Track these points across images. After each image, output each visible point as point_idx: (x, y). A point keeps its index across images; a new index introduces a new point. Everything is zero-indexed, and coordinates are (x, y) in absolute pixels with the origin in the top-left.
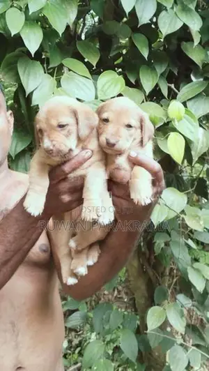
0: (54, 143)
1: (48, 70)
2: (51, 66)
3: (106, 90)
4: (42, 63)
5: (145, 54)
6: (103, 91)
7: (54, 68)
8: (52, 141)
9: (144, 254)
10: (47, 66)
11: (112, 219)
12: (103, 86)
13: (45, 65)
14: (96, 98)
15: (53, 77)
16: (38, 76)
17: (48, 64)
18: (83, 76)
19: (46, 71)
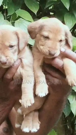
0: (8, 58)
1: (7, 17)
2: (8, 15)
4: (3, 13)
5: (67, 6)
7: (10, 16)
13: (5, 14)
15: (9, 21)
17: (7, 13)
18: (29, 21)
19: (6, 18)
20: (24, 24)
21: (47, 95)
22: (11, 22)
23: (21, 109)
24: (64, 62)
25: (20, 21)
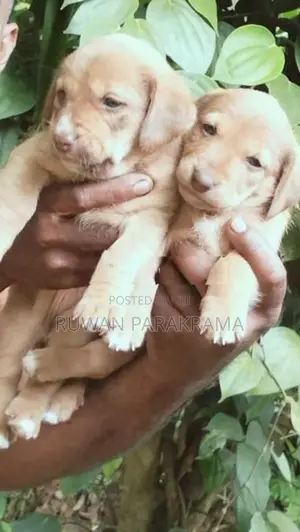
0: (81, 131)
3: (238, 66)
6: (228, 64)
8: (78, 125)
9: (175, 447)
11: (138, 343)
12: (235, 54)
14: (210, 73)
18: (201, 16)
20: (183, 20)
21: (134, 349)
23: (38, 359)
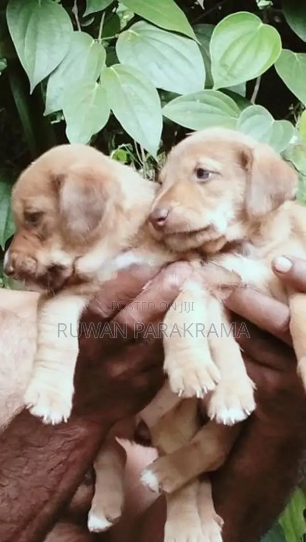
1: (83, 20)
2: (89, 11)
3: (234, 65)
6: (224, 66)
7: (98, 15)
10: (81, 13)
12: (226, 53)
13: (75, 9)
14: (209, 85)
15: (95, 36)
16: (58, 38)
17: (82, 6)
18: (174, 32)
19: (78, 23)
22: (100, 38)
24: (290, 311)
25: (138, 32)
